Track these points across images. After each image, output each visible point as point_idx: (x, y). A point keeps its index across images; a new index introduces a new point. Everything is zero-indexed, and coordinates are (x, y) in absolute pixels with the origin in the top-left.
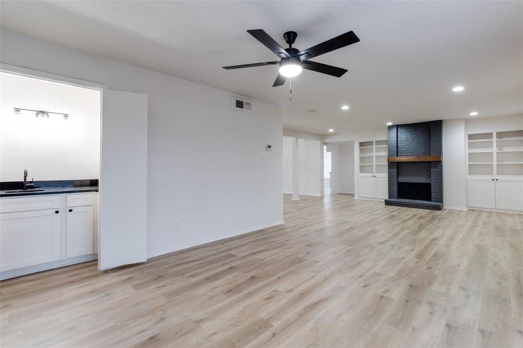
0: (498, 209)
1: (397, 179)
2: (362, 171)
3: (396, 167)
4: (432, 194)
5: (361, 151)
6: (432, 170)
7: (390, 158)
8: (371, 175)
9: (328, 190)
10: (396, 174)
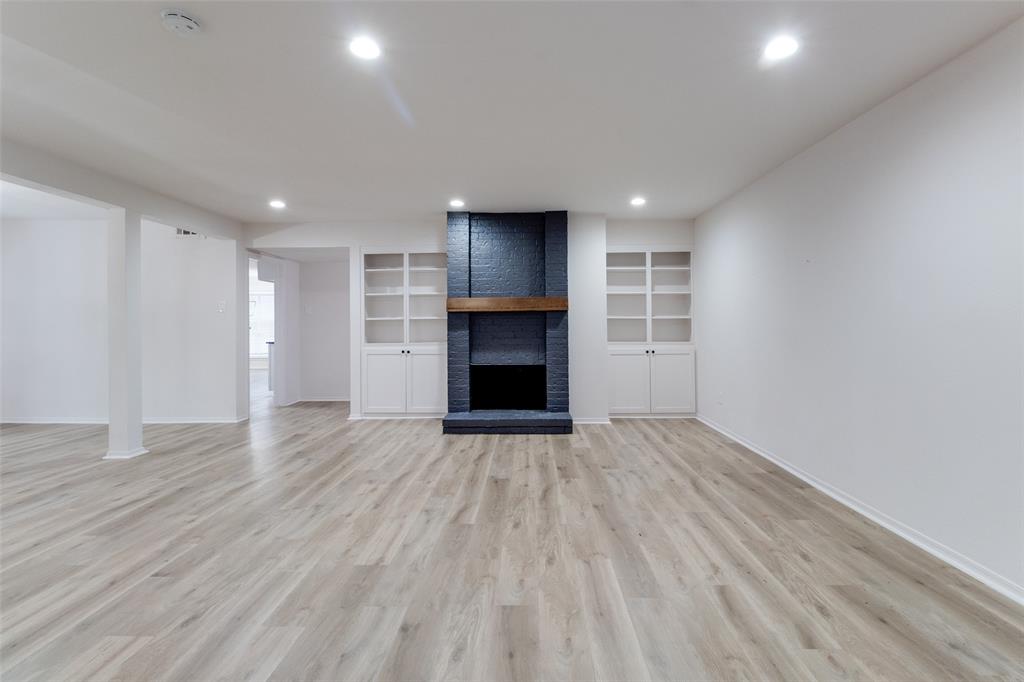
0: (655, 414)
1: (470, 358)
2: (371, 338)
3: (467, 326)
4: (548, 392)
5: (370, 281)
6: (550, 332)
7: (454, 300)
8: (399, 348)
9: (261, 397)
10: (467, 345)
